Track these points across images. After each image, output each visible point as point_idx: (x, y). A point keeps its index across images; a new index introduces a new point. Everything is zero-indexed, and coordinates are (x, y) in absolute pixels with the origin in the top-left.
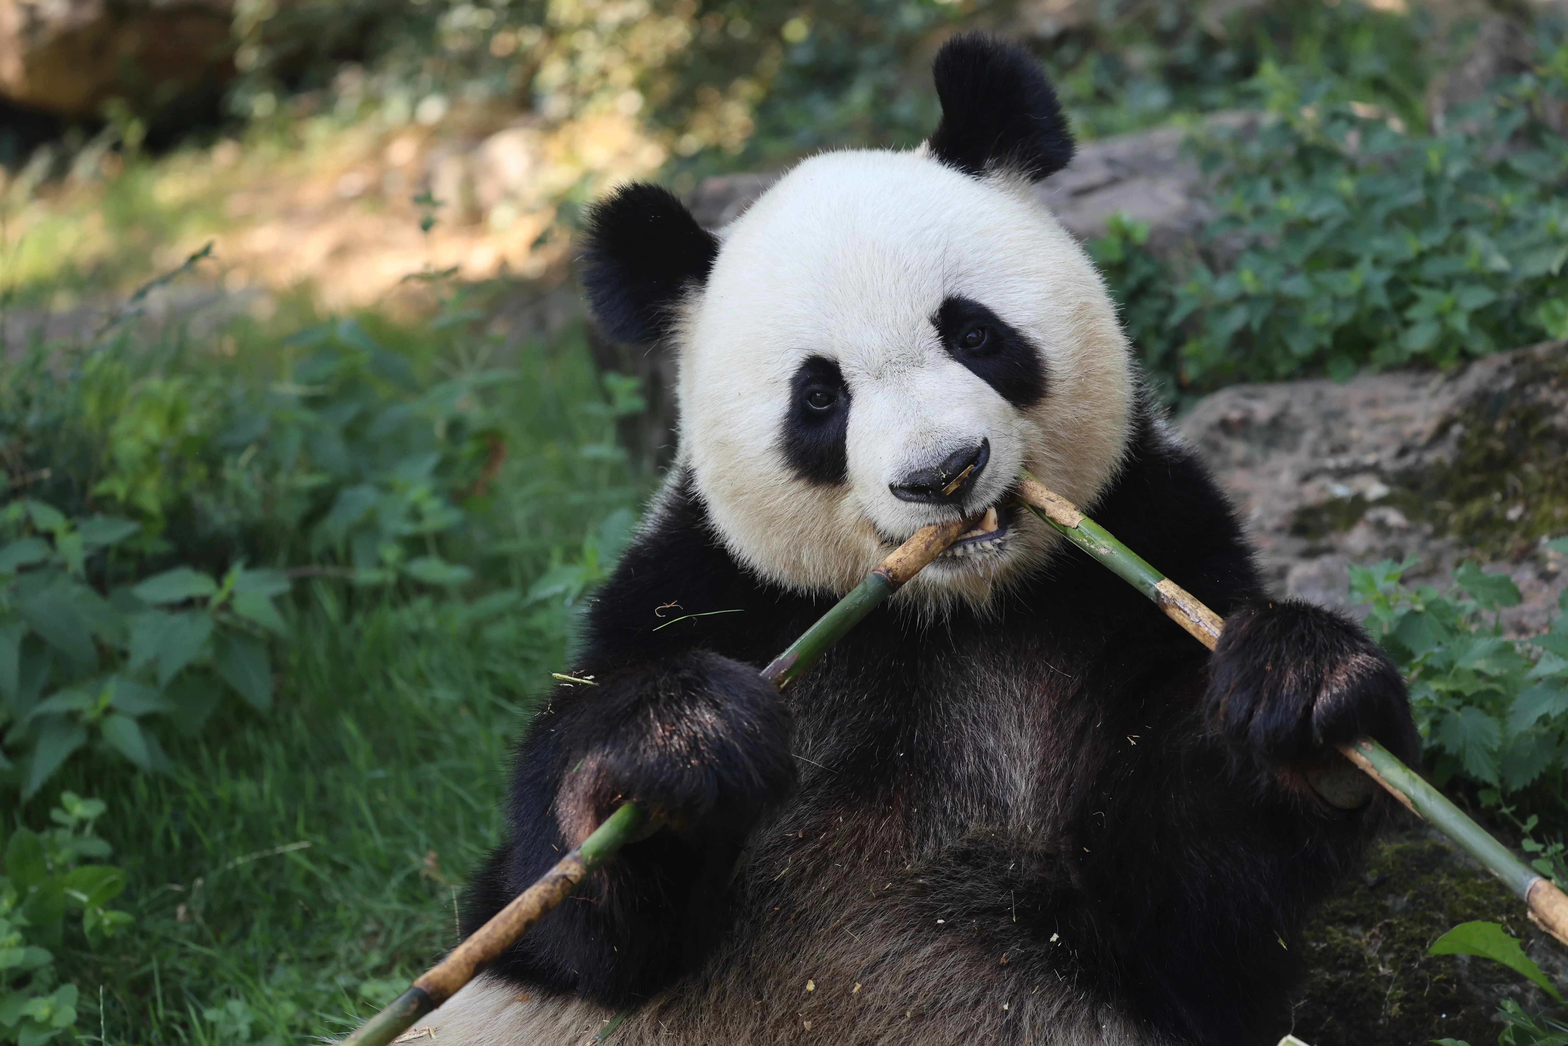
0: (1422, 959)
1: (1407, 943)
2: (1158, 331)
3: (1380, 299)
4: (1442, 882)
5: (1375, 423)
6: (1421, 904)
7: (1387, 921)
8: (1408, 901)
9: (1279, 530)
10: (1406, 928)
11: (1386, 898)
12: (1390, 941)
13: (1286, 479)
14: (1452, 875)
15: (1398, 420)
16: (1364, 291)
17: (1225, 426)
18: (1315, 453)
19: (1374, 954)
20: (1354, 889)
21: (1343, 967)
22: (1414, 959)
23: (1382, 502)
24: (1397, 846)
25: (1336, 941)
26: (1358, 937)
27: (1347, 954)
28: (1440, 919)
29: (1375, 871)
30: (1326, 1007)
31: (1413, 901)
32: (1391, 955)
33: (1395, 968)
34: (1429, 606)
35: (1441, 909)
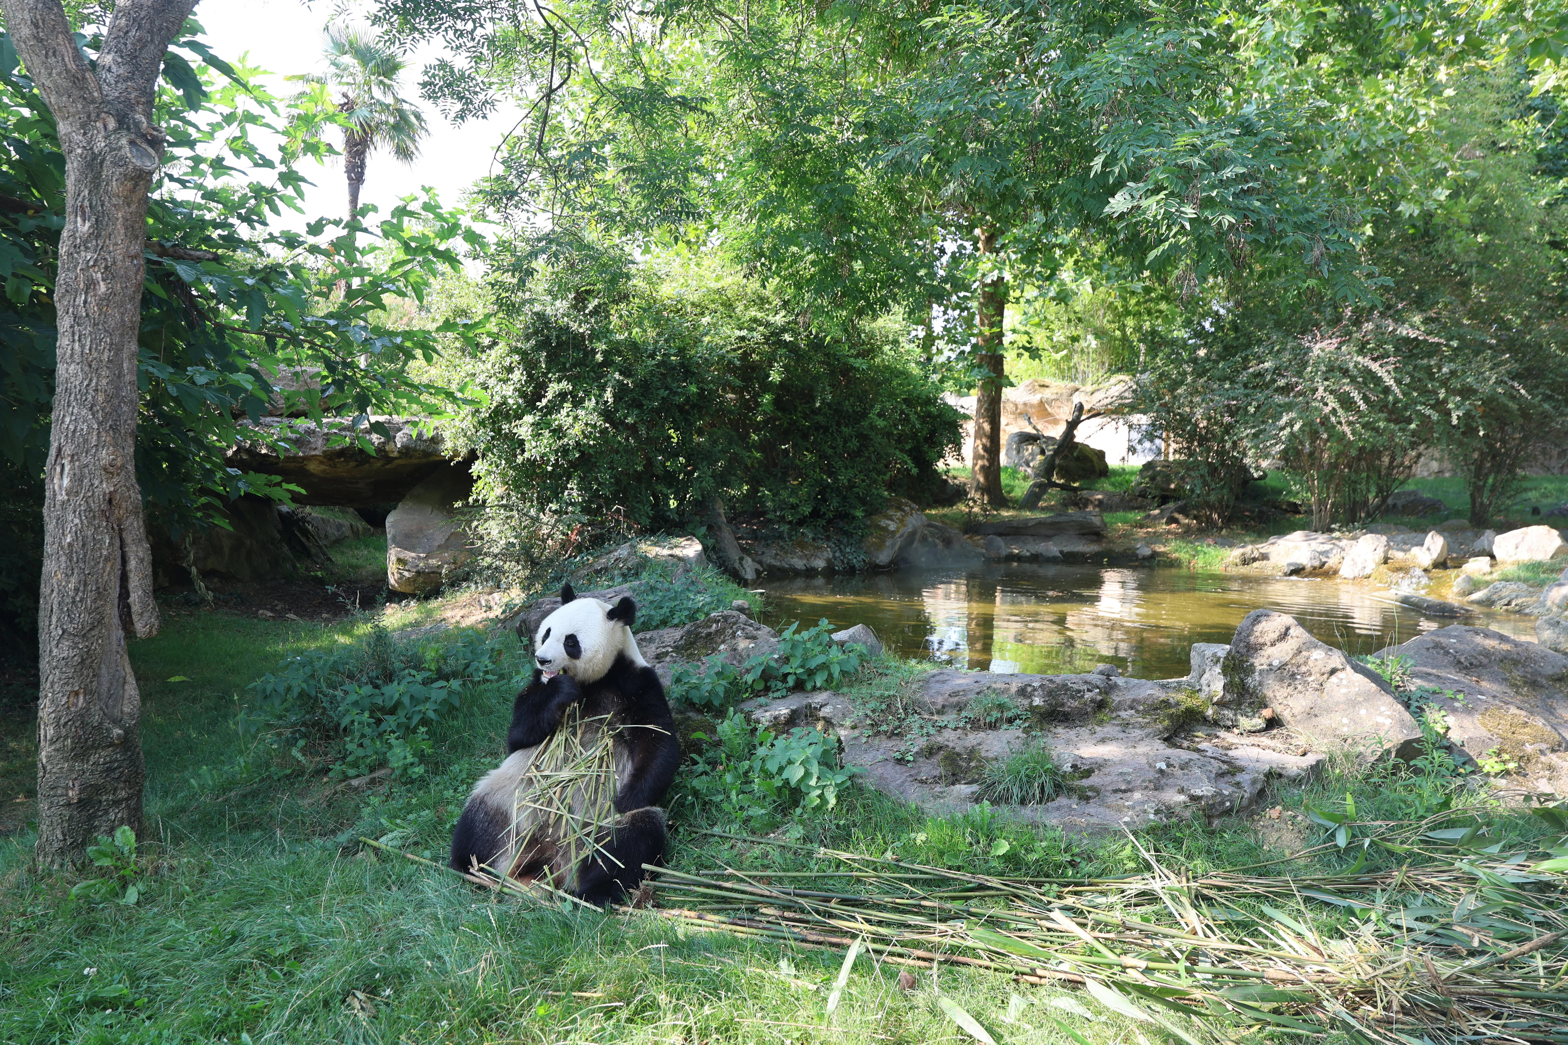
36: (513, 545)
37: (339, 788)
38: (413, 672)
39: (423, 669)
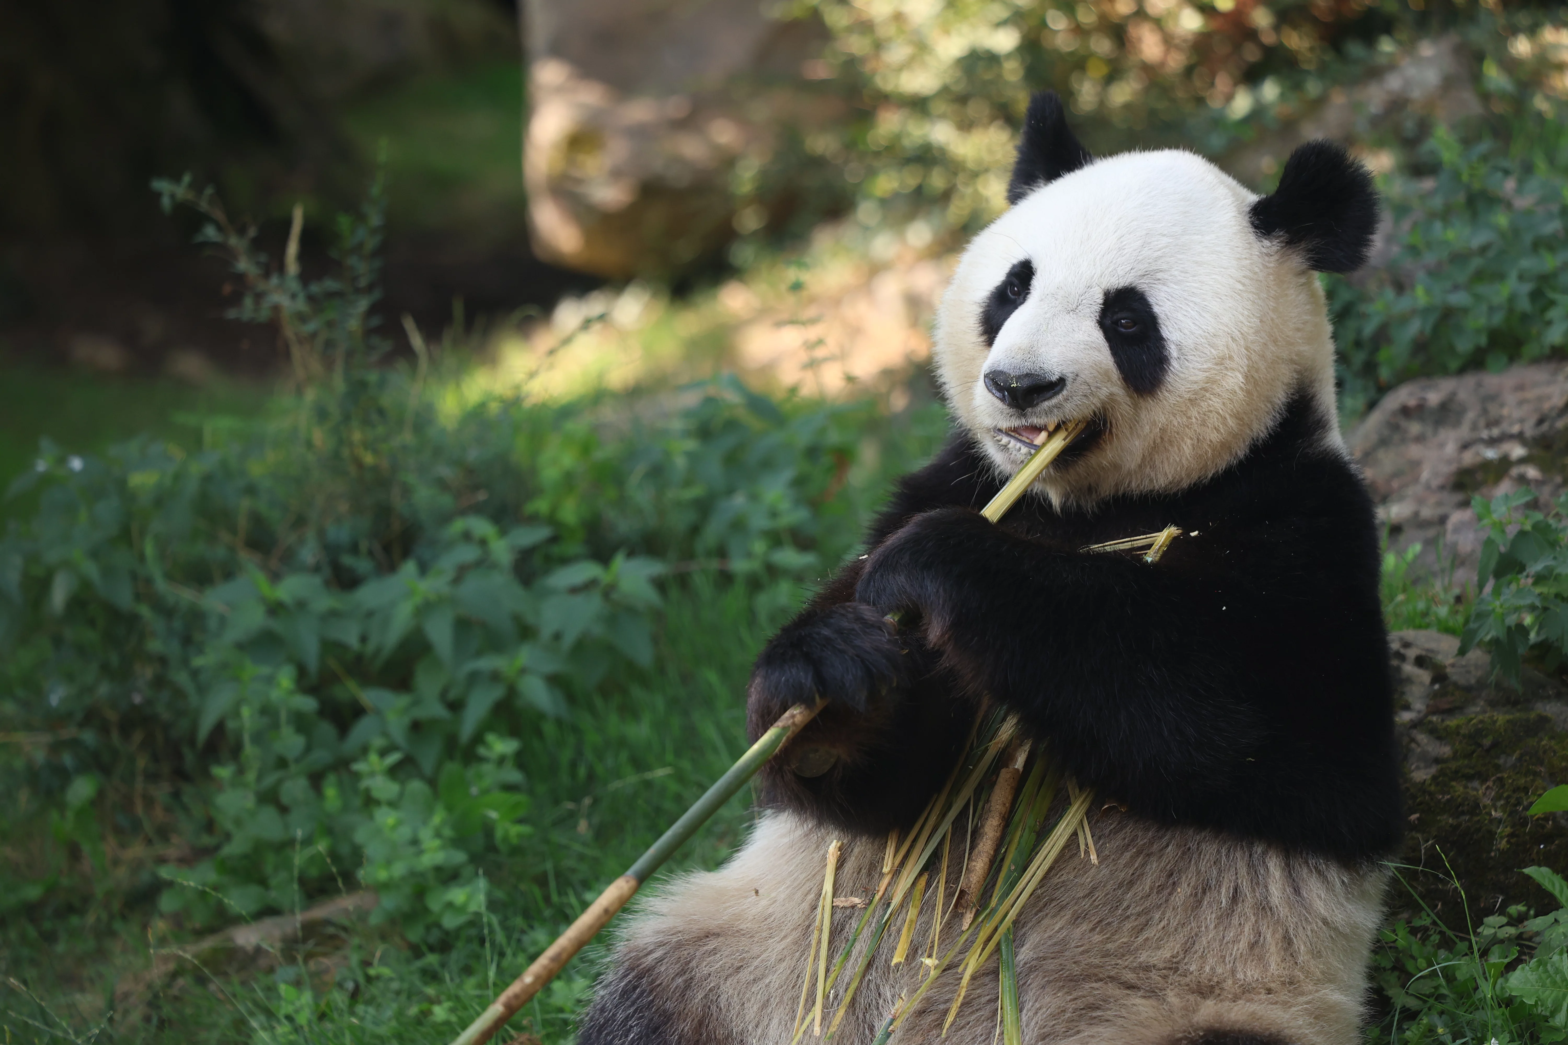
0: (1525, 803)
1: (1514, 791)
2: (1358, 344)
3: (1524, 305)
4: (1543, 743)
5: (1521, 403)
6: (1526, 761)
7: (1499, 775)
8: (1516, 759)
9: (1442, 488)
10: (1514, 780)
11: (1498, 757)
12: (1501, 791)
13: (1451, 448)
14: (1552, 738)
15: (1540, 399)
16: (1512, 299)
17: (1406, 412)
18: (1474, 427)
19: (1489, 802)
20: (1473, 752)
21: (1463, 813)
22: (1519, 803)
23: (1522, 461)
24: (1508, 717)
25: (1457, 794)
26: (1476, 790)
27: (1466, 803)
28: (1540, 770)
29: (1490, 738)
30: (1449, 845)
31: (1519, 759)
32: (1502, 802)
33: (1504, 811)
34: (1535, 526)
35: (1542, 764)
36: (991, 59)
37: (189, 953)
38: (482, 527)
39: (533, 519)
